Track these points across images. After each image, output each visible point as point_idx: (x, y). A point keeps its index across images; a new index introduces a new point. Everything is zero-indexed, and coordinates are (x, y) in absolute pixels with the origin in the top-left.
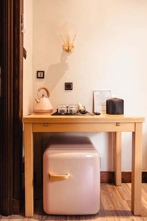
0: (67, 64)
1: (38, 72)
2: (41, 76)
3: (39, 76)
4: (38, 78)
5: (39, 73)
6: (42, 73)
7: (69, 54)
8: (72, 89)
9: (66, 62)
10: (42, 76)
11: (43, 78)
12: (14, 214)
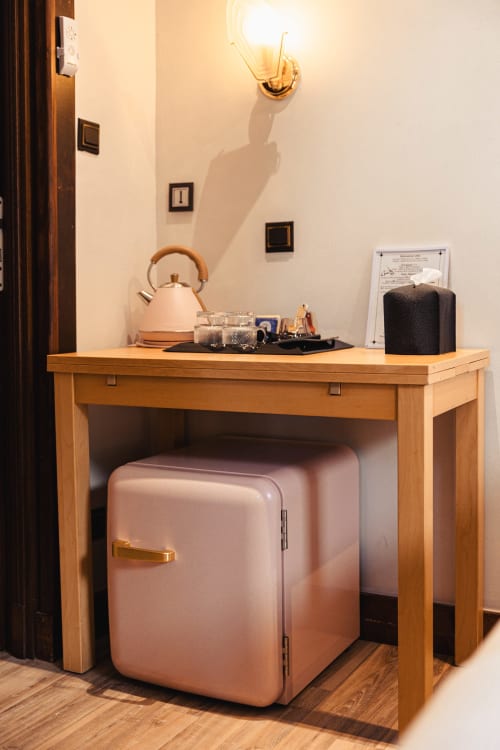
0: (274, 144)
1: (172, 186)
2: (181, 202)
3: (176, 203)
4: (172, 209)
5: (176, 192)
6: (185, 191)
7: (279, 105)
8: (291, 249)
9: (270, 140)
10: (185, 203)
11: (190, 208)
12: (39, 658)
